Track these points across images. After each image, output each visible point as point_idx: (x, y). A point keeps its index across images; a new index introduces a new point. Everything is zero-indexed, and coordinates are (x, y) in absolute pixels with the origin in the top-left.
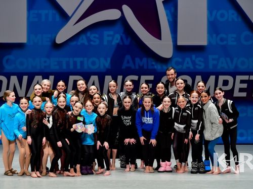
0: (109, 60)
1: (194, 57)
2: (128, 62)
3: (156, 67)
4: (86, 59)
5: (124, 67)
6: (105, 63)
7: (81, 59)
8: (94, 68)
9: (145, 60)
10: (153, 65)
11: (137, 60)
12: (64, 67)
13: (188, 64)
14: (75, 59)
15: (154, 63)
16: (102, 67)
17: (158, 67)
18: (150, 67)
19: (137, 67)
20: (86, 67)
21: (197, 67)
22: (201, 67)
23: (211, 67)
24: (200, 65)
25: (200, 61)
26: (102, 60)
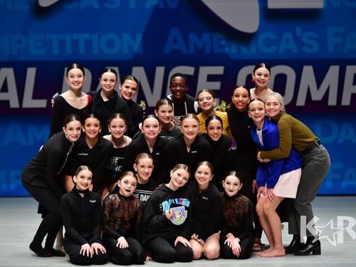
0: (139, 37)
1: (298, 30)
2: (175, 41)
3: (227, 50)
4: (95, 36)
5: (167, 51)
6: (131, 43)
7: (87, 36)
8: (111, 53)
9: (206, 36)
10: (221, 46)
11: (193, 37)
12: (55, 51)
13: (288, 44)
14: (76, 36)
15: (223, 43)
16: (126, 51)
17: (232, 50)
18: (217, 50)
19: (192, 51)
20: (95, 51)
21: (306, 49)
22: (312, 49)
23: (331, 49)
24: (310, 46)
25: (310, 38)
26: (127, 38)
